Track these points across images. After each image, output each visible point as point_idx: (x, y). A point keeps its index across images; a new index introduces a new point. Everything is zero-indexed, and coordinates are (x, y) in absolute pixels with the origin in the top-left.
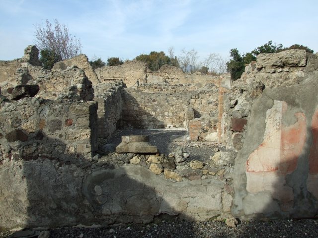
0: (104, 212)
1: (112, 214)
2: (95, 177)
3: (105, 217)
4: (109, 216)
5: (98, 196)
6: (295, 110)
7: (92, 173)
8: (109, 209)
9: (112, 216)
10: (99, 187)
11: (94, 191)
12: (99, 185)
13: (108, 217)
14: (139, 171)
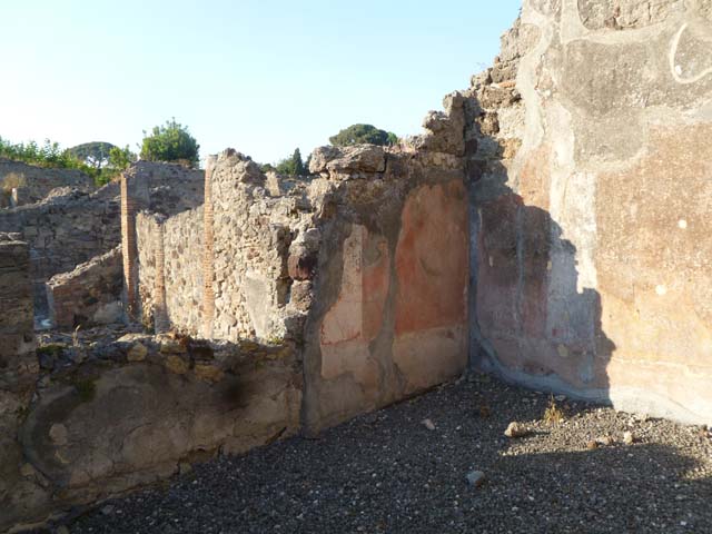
0: (75, 480)
1: (92, 480)
2: (51, 405)
3: (75, 493)
4: (87, 485)
5: (58, 447)
6: (377, 239)
7: (40, 399)
8: (85, 470)
9: (92, 484)
10: (62, 426)
11: (50, 439)
12: (60, 422)
13: (82, 490)
14: (146, 375)
